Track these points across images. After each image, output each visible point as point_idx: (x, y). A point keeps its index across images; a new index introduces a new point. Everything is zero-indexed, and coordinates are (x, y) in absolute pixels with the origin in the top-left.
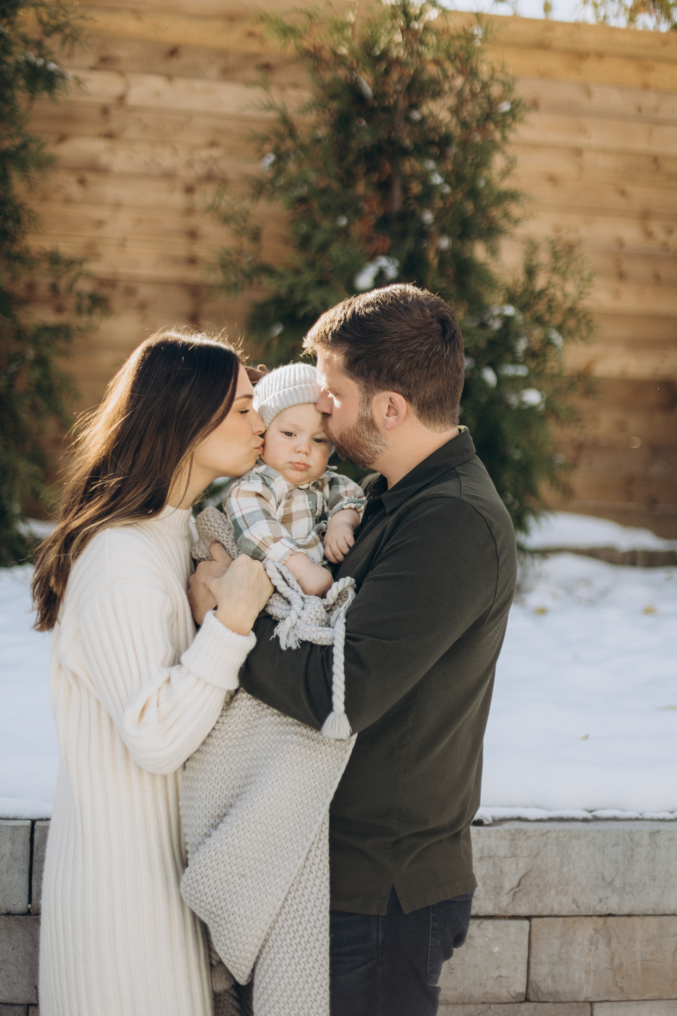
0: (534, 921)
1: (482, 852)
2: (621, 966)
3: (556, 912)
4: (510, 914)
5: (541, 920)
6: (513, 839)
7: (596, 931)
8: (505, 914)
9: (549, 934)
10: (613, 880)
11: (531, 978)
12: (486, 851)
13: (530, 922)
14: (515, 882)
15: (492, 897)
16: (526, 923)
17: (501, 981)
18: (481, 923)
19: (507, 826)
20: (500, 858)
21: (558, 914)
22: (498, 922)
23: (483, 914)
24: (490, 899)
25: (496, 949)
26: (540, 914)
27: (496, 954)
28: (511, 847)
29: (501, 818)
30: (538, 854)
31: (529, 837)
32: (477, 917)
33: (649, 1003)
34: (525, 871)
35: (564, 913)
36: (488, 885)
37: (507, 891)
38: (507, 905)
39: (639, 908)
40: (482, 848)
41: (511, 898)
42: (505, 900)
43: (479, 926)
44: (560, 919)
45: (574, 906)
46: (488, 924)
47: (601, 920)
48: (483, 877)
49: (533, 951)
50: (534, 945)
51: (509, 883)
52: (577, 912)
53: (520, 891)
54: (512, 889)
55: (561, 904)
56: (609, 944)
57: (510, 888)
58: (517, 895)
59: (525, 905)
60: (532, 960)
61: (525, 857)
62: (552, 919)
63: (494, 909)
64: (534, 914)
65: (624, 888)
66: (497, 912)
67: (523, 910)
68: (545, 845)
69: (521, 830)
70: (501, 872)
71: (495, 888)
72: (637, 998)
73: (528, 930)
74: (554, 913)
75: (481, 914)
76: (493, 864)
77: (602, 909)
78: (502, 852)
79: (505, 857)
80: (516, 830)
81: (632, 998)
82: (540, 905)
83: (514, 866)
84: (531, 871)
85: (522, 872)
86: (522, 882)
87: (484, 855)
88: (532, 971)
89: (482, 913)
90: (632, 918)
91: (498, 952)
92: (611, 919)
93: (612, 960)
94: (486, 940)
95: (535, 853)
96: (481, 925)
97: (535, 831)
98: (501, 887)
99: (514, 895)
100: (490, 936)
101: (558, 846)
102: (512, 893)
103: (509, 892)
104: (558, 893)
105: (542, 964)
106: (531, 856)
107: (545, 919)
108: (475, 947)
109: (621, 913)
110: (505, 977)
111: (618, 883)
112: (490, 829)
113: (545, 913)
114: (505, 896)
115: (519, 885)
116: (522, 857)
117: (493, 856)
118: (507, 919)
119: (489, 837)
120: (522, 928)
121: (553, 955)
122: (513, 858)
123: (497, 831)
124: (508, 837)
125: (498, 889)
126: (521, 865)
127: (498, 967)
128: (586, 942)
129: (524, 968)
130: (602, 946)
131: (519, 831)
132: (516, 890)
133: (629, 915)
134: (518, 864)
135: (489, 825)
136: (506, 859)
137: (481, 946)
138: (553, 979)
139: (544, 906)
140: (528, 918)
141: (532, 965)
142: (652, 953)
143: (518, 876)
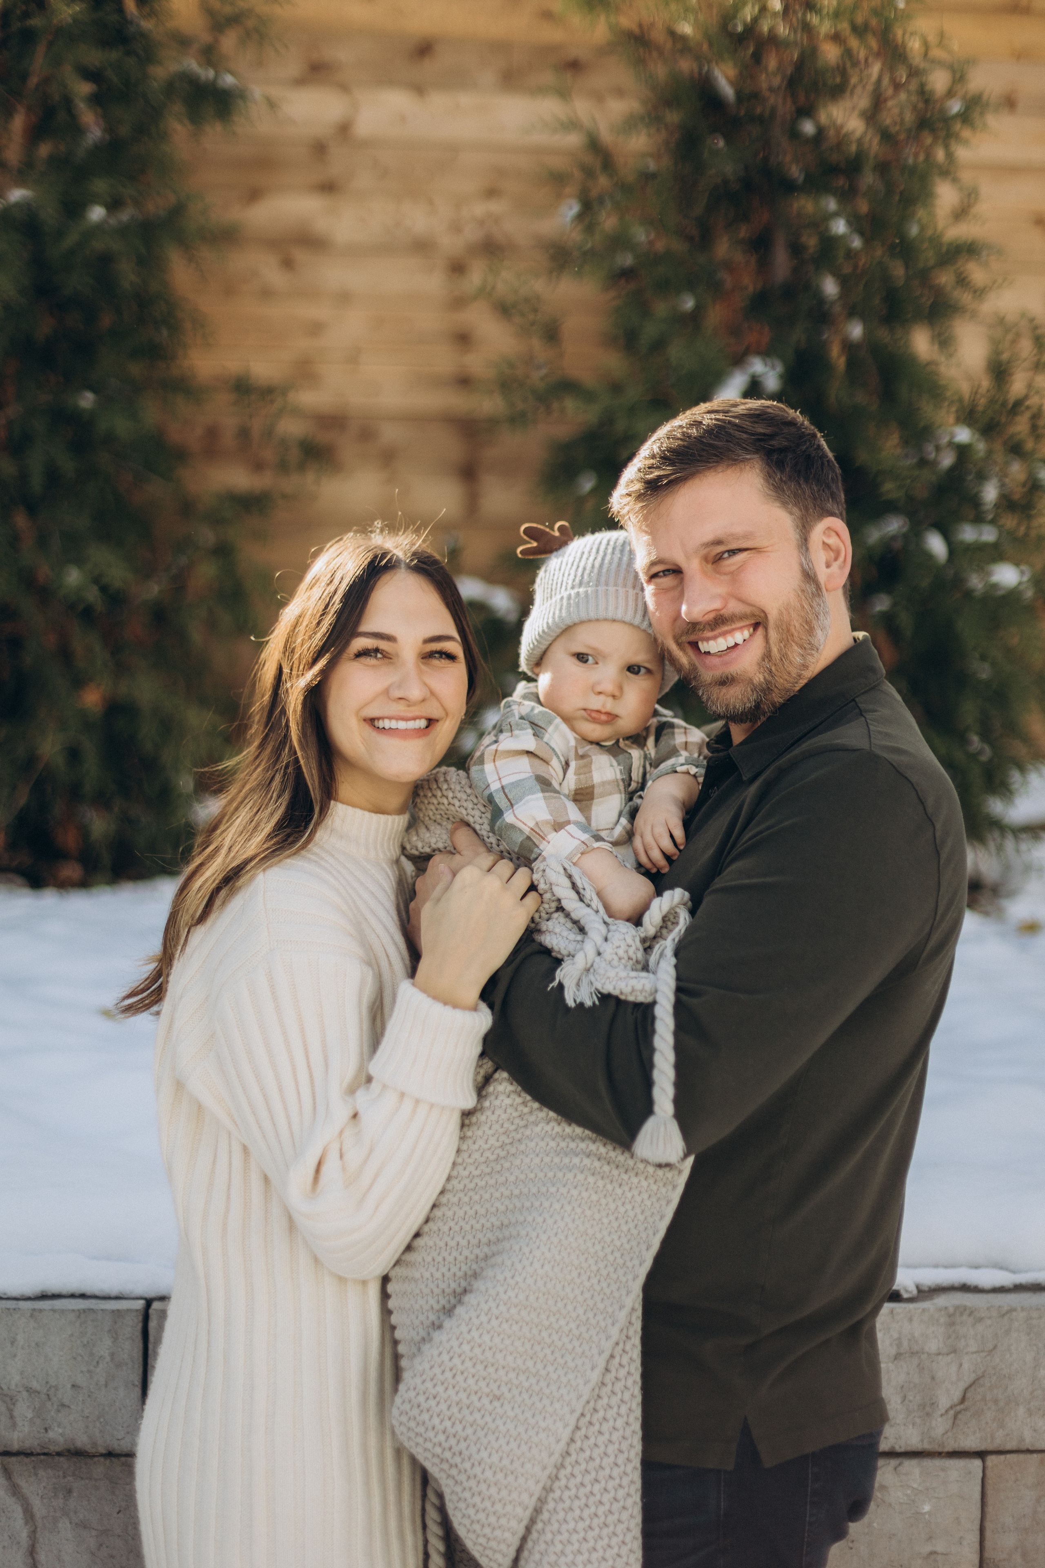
0: (991, 1460)
1: (899, 1345)
3: (1028, 1444)
4: (949, 1448)
5: (1002, 1457)
6: (952, 1324)
8: (940, 1450)
9: (1016, 1480)
11: (987, 1555)
12: (905, 1344)
13: (984, 1462)
14: (957, 1395)
15: (918, 1420)
16: (977, 1463)
17: (935, 1560)
18: (900, 1465)
19: (942, 1300)
20: (929, 1354)
21: (1031, 1448)
22: (928, 1463)
23: (903, 1450)
24: (913, 1425)
25: (927, 1508)
26: (1001, 1449)
27: (927, 1516)
28: (949, 1337)
29: (933, 1287)
30: (995, 1347)
31: (981, 1320)
32: (892, 1454)
34: (973, 1377)
36: (910, 1401)
37: (943, 1411)
38: (943, 1434)
40: (899, 1339)
41: (950, 1422)
42: (940, 1426)
43: (895, 1469)
44: (1035, 1455)
46: (910, 1465)
48: (902, 1387)
49: (989, 1509)
50: (990, 1500)
51: (946, 1397)
53: (966, 1410)
54: (951, 1408)
55: (1035, 1431)
57: (948, 1405)
58: (960, 1416)
59: (974, 1433)
60: (988, 1525)
61: (973, 1353)
62: (1022, 1457)
63: (922, 1441)
64: (990, 1447)
66: (927, 1446)
67: (971, 1442)
68: (1008, 1332)
69: (965, 1308)
70: (933, 1378)
71: (922, 1406)
73: (981, 1475)
74: (1024, 1447)
75: (898, 1449)
76: (919, 1364)
78: (933, 1346)
79: (939, 1354)
80: (957, 1308)
82: (1000, 1434)
83: (954, 1368)
84: (983, 1376)
85: (968, 1379)
86: (968, 1395)
87: (902, 1351)
88: (988, 1544)
89: (900, 1447)
91: (929, 1513)
94: (909, 1492)
95: (990, 1346)
96: (900, 1468)
97: (988, 1309)
98: (933, 1404)
99: (955, 1417)
100: (915, 1486)
101: (1028, 1334)
102: (952, 1413)
103: (947, 1411)
105: (1004, 1532)
106: (983, 1351)
107: (1008, 1456)
108: (890, 1504)
110: (943, 1554)
112: (911, 1306)
113: (1008, 1447)
114: (939, 1419)
115: (963, 1400)
116: (967, 1353)
117: (917, 1352)
118: (943, 1457)
119: (911, 1320)
120: (970, 1473)
121: (1024, 1516)
122: (953, 1355)
123: (924, 1310)
124: (942, 1320)
125: (927, 1408)
126: (966, 1366)
127: (930, 1538)
129: (974, 1538)
131: (962, 1310)
132: (958, 1408)
134: (961, 1365)
135: (911, 1300)
136: (940, 1357)
137: (901, 1504)
139: (1007, 1435)
140: (981, 1455)
141: (988, 1534)
143: (962, 1385)
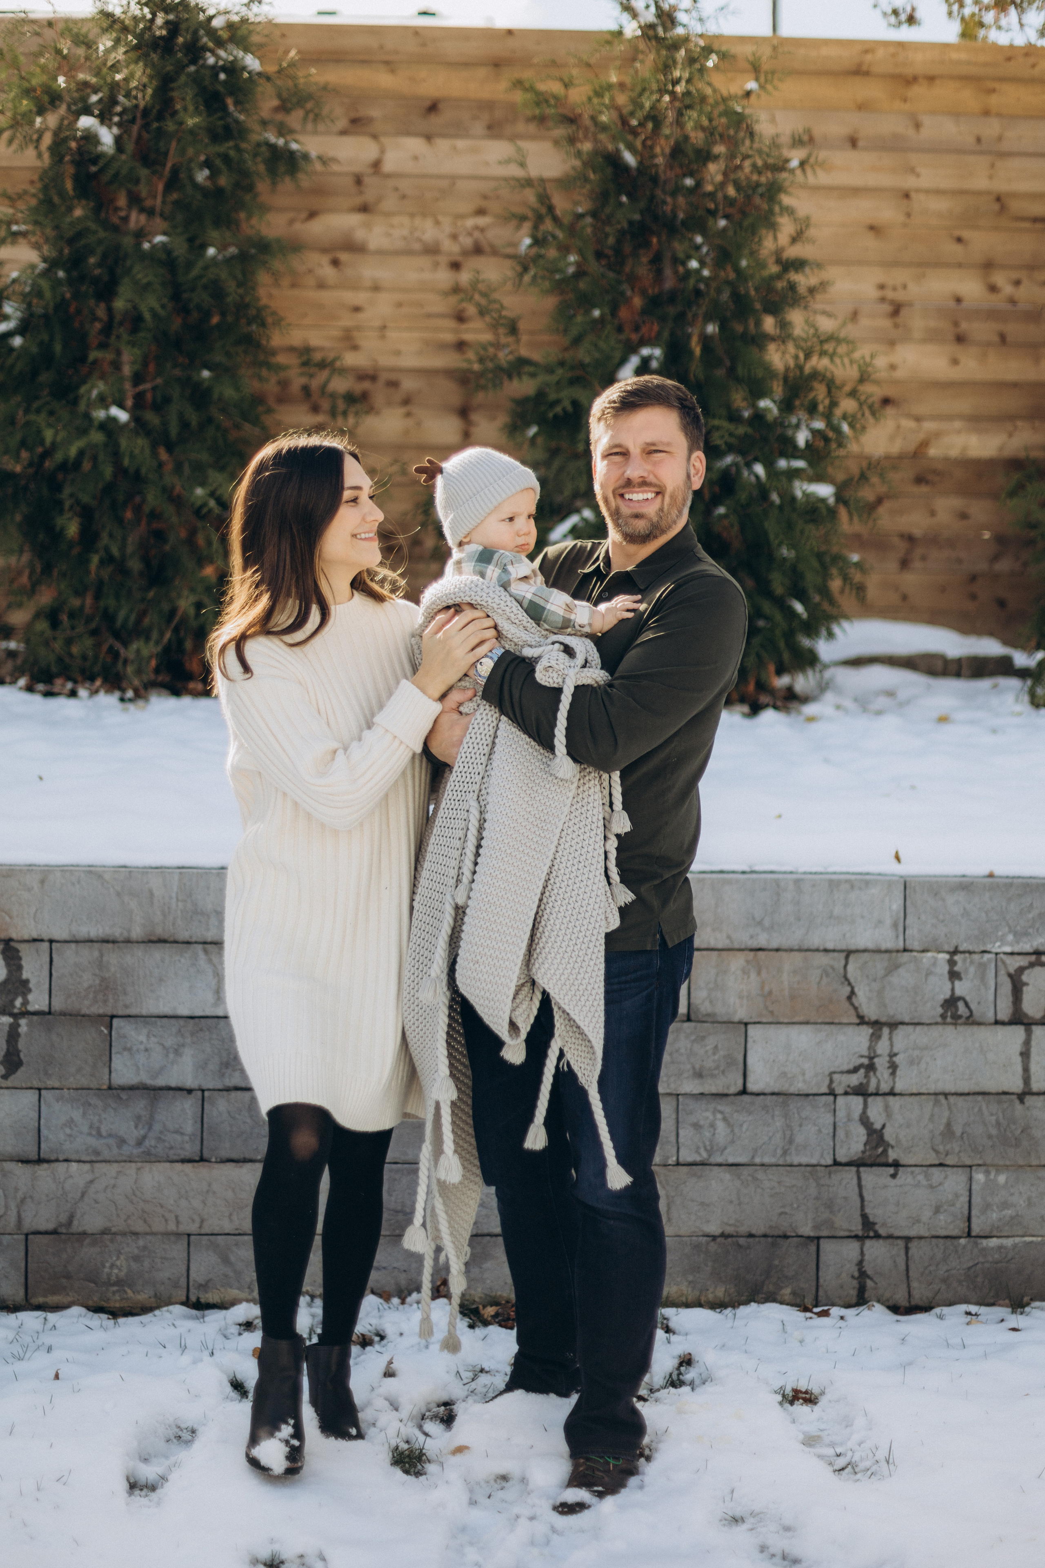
2: (770, 993)
7: (748, 962)
9: (706, 964)
10: (762, 920)
11: (692, 1001)
21: (714, 948)
33: (796, 1027)
35: (720, 946)
39: (785, 943)
44: (716, 952)
45: (728, 941)
47: (752, 953)
52: (730, 946)
55: (716, 939)
56: (759, 973)
65: (772, 927)
72: (786, 1021)
77: (754, 944)
81: (782, 1020)
88: (692, 996)
90: (779, 953)
92: (760, 953)
93: (762, 988)
104: (714, 930)
105: (700, 990)
107: (703, 952)
109: (770, 947)
111: (767, 923)
121: (711, 982)
128: (739, 972)
130: (753, 975)
133: (777, 950)
138: (711, 1002)
141: (692, 990)
142: (799, 983)
